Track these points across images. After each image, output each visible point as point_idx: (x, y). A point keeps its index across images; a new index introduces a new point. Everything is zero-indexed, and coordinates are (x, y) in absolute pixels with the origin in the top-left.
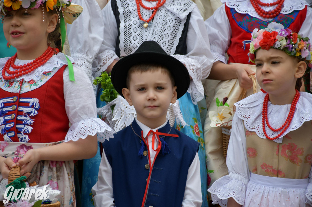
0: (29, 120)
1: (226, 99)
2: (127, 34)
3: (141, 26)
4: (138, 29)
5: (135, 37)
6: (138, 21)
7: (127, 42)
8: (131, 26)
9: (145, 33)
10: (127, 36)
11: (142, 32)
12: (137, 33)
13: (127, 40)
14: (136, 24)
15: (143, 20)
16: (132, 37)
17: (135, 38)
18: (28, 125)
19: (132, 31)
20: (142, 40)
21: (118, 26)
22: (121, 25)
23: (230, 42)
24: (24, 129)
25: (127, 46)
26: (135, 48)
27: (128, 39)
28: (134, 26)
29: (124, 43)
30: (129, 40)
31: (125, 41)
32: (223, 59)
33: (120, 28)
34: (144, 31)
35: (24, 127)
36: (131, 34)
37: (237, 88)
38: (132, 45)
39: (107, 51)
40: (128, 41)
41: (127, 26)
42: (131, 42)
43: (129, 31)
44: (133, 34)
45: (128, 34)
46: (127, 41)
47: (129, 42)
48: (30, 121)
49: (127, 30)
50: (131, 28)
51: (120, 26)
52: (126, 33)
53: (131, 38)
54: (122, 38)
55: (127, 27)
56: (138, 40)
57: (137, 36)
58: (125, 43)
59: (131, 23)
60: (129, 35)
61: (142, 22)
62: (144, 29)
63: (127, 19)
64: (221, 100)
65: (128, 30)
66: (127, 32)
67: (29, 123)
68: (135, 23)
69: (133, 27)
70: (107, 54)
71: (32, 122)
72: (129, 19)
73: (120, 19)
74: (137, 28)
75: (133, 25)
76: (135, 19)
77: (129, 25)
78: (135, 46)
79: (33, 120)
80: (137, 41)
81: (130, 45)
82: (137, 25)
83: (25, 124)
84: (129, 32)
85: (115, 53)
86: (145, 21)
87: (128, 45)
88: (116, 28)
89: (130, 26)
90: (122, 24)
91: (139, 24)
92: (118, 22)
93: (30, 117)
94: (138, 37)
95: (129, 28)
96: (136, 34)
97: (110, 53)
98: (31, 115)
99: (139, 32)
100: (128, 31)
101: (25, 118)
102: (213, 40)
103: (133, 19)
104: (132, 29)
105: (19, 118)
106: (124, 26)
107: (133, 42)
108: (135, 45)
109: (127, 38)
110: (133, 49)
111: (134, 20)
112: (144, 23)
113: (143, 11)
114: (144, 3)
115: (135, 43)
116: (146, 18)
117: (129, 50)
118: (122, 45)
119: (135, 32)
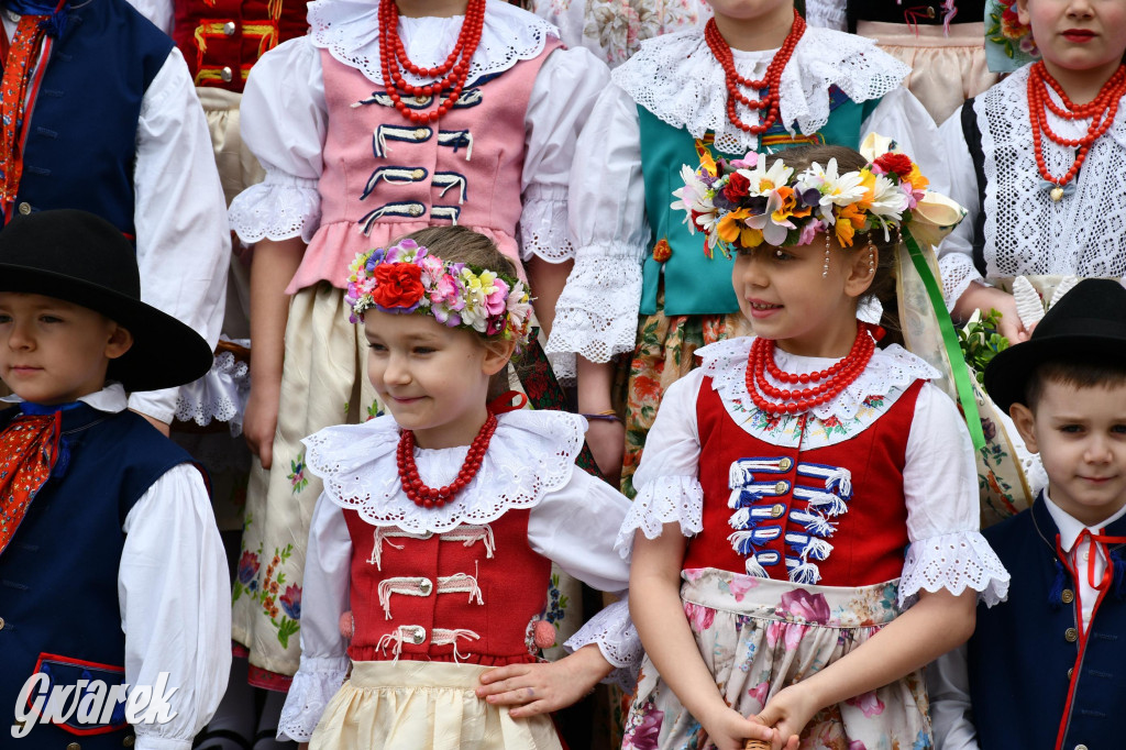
0: (823, 525)
2: (1005, 218)
3: (1044, 194)
4: (1037, 204)
5: (1027, 227)
6: (1036, 180)
7: (1004, 242)
8: (1016, 195)
9: (1056, 217)
10: (1004, 224)
11: (1046, 212)
12: (1033, 215)
13: (1004, 236)
14: (1031, 190)
15: (1049, 178)
16: (1019, 227)
17: (1027, 231)
18: (819, 536)
19: (1018, 208)
20: (1046, 235)
21: (983, 196)
22: (987, 191)
24: (809, 548)
25: (1004, 253)
26: (1026, 258)
27: (1009, 233)
28: (1023, 195)
29: (997, 244)
30: (1011, 236)
31: (1000, 238)
33: (987, 202)
34: (1052, 209)
35: (809, 541)
36: (1016, 218)
38: (1017, 251)
39: (950, 256)
40: (1009, 239)
41: (1005, 195)
42: (1015, 242)
43: (1010, 209)
44: (1023, 218)
45: (1008, 218)
46: (1006, 239)
47: (1011, 242)
48: (826, 526)
49: (1006, 206)
50: (1017, 201)
51: (985, 196)
52: (1001, 215)
53: (1017, 231)
54: (990, 228)
55: (1005, 200)
56: (1037, 235)
57: (1032, 224)
58: (1000, 245)
59: (1018, 185)
60: (1009, 221)
61: (1047, 184)
62: (1052, 204)
63: (1005, 173)
65: (1009, 206)
66: (1005, 212)
67: (823, 532)
68: (1028, 185)
69: (1023, 199)
70: (952, 267)
71: (832, 530)
72: (1011, 172)
73: (986, 172)
74: (1033, 200)
75: (1022, 192)
76: (1027, 174)
77: (1010, 192)
78: (1026, 254)
79: (835, 526)
80: (1032, 239)
81: (1012, 251)
82: (1033, 191)
83: (811, 534)
84: (1012, 212)
85: (973, 266)
86: (1056, 182)
87: (1008, 250)
88: (974, 190)
89: (1012, 194)
90: (992, 189)
91: (1037, 188)
92: (982, 182)
93: (826, 516)
94: (1036, 228)
95: (1010, 203)
96: (1030, 219)
97: (960, 264)
98: (830, 514)
99: (1038, 211)
100: (1008, 209)
101: (812, 518)
103: (1022, 174)
104: (1019, 203)
105: (795, 516)
106: (998, 197)
107: (1022, 242)
108: (1026, 250)
109: (1005, 230)
110: (1021, 262)
111: (1025, 177)
112: (1053, 187)
113: (1052, 150)
114: (1057, 126)
115: (1025, 244)
116: (1058, 171)
117: (1010, 264)
118: (990, 250)
119: (1027, 213)
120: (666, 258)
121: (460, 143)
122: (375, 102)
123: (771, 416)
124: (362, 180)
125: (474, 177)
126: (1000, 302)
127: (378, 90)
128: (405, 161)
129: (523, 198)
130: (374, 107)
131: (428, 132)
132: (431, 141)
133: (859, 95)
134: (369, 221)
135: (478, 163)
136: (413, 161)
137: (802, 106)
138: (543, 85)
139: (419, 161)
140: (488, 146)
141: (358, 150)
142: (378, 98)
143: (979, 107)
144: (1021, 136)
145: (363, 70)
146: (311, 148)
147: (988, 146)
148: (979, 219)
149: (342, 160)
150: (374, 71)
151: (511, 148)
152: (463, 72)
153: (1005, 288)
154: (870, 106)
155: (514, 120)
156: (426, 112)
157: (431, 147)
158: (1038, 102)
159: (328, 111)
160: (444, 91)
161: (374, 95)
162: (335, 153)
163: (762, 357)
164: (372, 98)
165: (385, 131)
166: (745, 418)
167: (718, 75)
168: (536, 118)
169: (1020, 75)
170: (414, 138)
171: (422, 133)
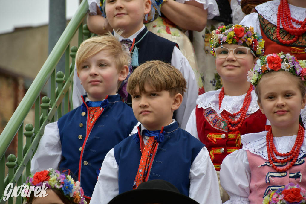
121: (297, 177)
122: (266, 165)
124: (263, 191)
127: (267, 161)
128: (278, 183)
130: (266, 167)
131: (286, 173)
132: (287, 176)
135: (304, 183)
136: (280, 184)
139: (283, 183)
141: (263, 182)
142: (267, 163)
145: (262, 156)
149: (256, 185)
150: (265, 155)
156: (285, 167)
157: (287, 178)
161: (266, 163)
162: (254, 184)
164: (265, 164)
165: (270, 174)
170: (281, 176)
171: (283, 174)
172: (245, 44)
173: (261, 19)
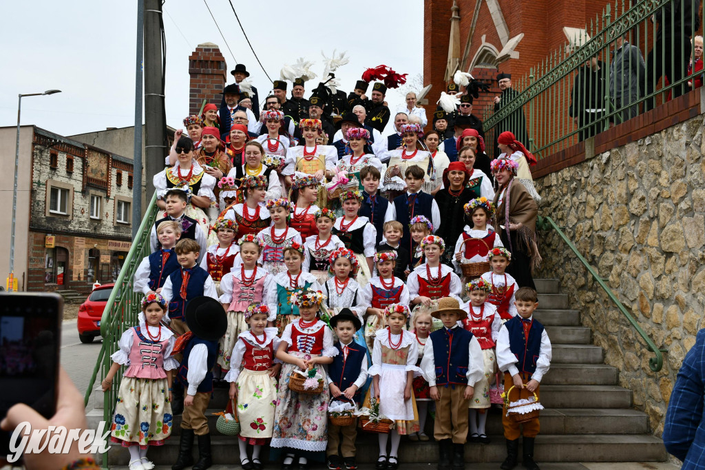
1: (372, 323)
3: (338, 296)
6: (337, 293)
8: (333, 296)
10: (332, 300)
17: (335, 301)
18: (310, 347)
21: (328, 296)
23: (373, 299)
30: (333, 302)
32: (370, 306)
34: (339, 298)
36: (334, 299)
37: (377, 319)
48: (311, 345)
54: (330, 301)
63: (332, 292)
64: (370, 324)
73: (329, 292)
79: (313, 345)
82: (336, 295)
92: (329, 294)
94: (337, 300)
98: (312, 343)
100: (332, 298)
101: (309, 344)
102: (366, 298)
105: (307, 344)
106: (331, 296)
110: (335, 306)
111: (335, 293)
112: (339, 294)
113: (338, 289)
114: (339, 285)
115: (335, 303)
116: (340, 291)
117: (333, 306)
118: (330, 304)
119: (336, 298)
120: (281, 305)
121: (253, 289)
122: (241, 283)
123: (303, 328)
124: (238, 295)
125: (255, 294)
126: (332, 311)
127: (241, 281)
128: (245, 292)
129: (263, 297)
131: (248, 288)
133: (310, 282)
134: (240, 301)
135: (256, 292)
137: (301, 283)
138: (266, 280)
139: (247, 292)
140: (258, 290)
141: (237, 291)
143: (328, 282)
144: (334, 287)
146: (231, 290)
147: (329, 288)
148: (328, 299)
150: (240, 279)
151: (261, 290)
152: (254, 278)
153: (332, 309)
154: (311, 284)
155: (261, 286)
156: (248, 285)
157: (249, 290)
158: (336, 282)
159: (233, 284)
160: (250, 281)
162: (235, 291)
163: (301, 321)
165: (242, 287)
166: (299, 329)
167: (289, 278)
168: (265, 285)
169: (334, 277)
170: (246, 289)
172: (231, 228)
173: (236, 213)
